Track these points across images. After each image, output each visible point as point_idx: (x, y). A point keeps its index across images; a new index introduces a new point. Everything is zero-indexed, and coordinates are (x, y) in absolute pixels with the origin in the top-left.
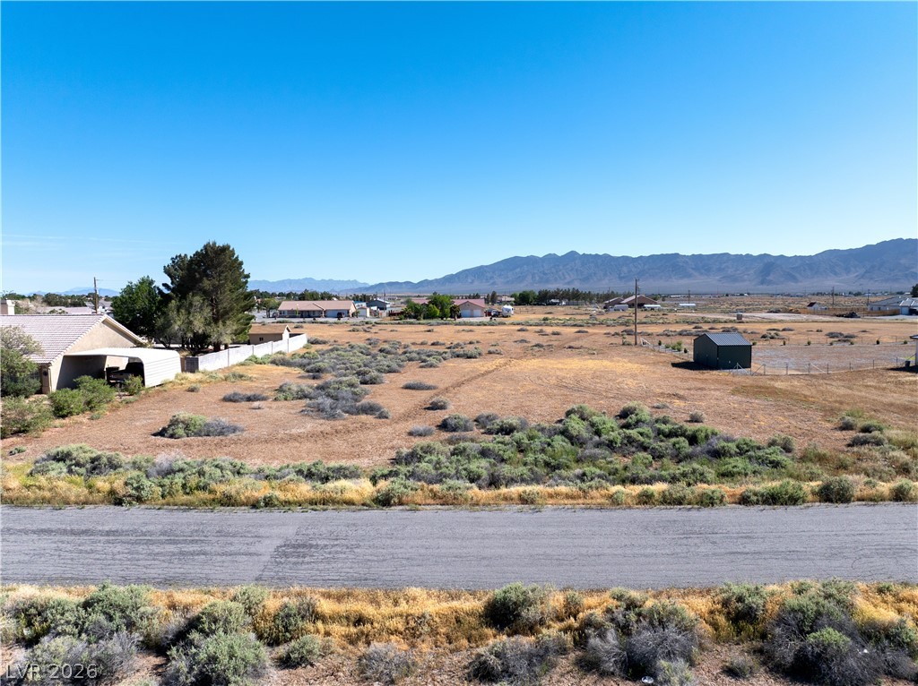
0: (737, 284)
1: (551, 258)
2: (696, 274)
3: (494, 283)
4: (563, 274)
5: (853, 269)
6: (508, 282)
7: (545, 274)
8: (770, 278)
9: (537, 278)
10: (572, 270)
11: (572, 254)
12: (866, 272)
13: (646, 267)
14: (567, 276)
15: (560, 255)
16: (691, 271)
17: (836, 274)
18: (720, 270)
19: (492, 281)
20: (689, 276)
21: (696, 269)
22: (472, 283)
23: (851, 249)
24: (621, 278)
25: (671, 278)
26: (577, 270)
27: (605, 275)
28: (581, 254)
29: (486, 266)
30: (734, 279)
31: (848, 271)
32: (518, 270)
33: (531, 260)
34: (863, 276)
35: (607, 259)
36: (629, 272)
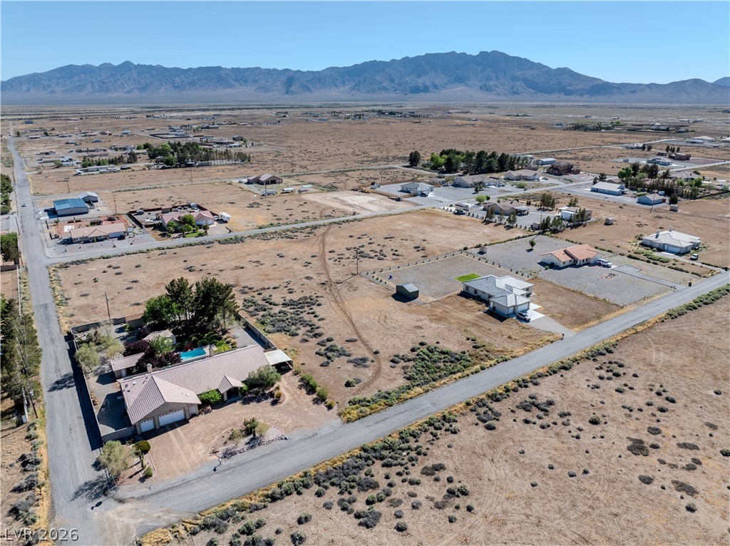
0: (269, 94)
1: (106, 67)
2: (237, 84)
3: (52, 92)
4: (122, 84)
5: (347, 82)
6: (68, 90)
7: (104, 83)
8: (292, 89)
9: (97, 87)
10: (130, 79)
11: (127, 65)
12: (356, 85)
13: (195, 78)
14: (126, 85)
15: (116, 65)
16: (233, 82)
17: (336, 86)
18: (255, 81)
19: (49, 90)
20: (232, 86)
21: (236, 80)
22: (28, 90)
23: (345, 67)
24: (175, 87)
25: (217, 88)
26: (134, 80)
27: (161, 85)
28: (136, 64)
29: (41, 74)
30: (266, 89)
31: (343, 83)
32: (76, 78)
33: (87, 69)
34: (353, 89)
35: (160, 69)
36: (182, 82)
